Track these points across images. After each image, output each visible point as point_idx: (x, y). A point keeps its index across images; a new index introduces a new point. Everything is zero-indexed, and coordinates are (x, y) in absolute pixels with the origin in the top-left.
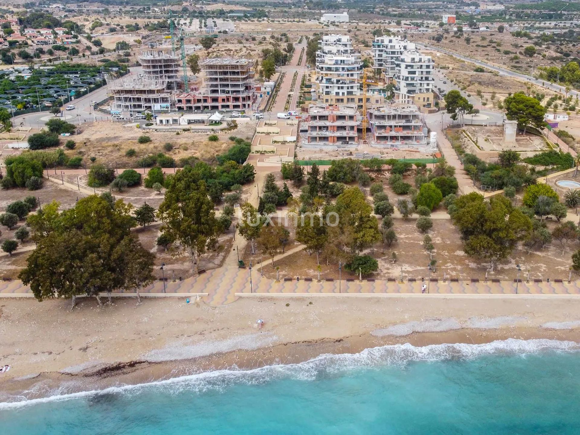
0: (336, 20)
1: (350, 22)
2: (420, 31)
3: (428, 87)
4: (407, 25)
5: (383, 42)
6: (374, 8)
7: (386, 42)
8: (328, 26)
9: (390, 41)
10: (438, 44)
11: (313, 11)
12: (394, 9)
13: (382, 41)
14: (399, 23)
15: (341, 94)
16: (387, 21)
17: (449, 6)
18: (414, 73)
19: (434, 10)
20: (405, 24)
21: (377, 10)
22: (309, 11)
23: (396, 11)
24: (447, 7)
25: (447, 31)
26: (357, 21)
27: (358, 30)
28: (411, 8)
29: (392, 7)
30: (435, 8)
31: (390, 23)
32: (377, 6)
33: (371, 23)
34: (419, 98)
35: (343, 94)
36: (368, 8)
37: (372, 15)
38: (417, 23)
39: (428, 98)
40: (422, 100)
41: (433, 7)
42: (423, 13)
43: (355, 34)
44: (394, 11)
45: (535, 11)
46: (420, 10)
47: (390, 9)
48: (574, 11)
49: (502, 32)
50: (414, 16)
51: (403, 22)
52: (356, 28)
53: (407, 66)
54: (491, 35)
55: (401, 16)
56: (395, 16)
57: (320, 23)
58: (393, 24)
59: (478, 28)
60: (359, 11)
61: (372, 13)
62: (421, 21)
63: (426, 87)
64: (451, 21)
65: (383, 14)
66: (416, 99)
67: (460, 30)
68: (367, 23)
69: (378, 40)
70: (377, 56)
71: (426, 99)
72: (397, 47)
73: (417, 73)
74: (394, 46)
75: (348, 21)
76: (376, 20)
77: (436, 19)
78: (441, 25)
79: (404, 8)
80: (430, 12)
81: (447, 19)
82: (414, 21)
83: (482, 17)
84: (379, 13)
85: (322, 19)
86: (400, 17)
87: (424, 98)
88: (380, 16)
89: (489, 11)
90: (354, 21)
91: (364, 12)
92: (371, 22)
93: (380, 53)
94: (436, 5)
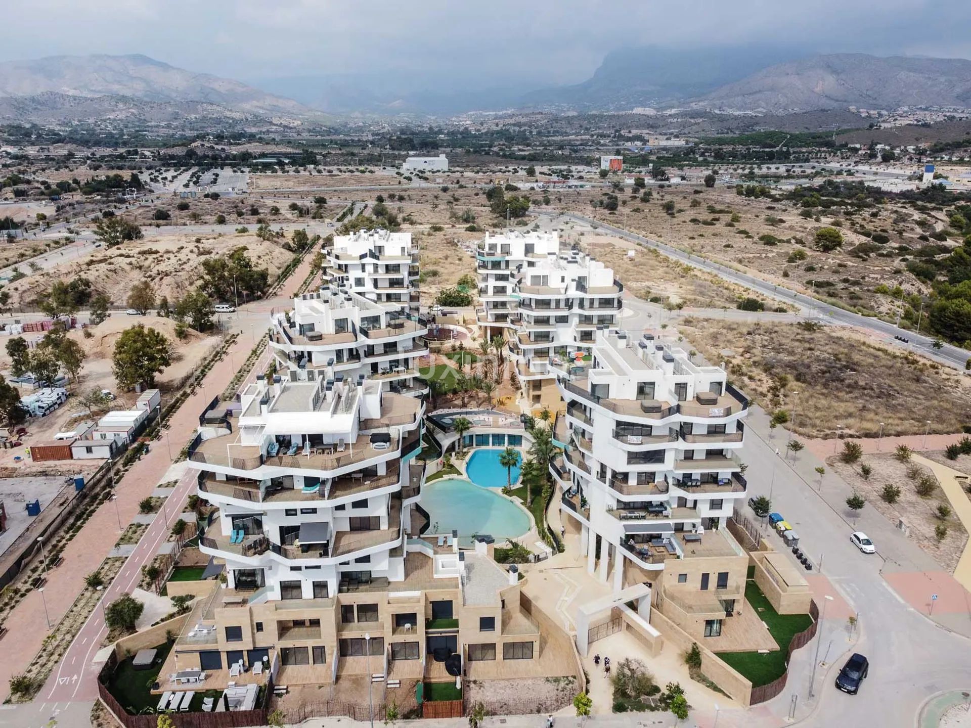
0: (428, 167)
1: (449, 170)
2: (570, 187)
3: (714, 514)
4: (545, 174)
5: (508, 253)
6: (491, 146)
7: (517, 253)
8: (409, 179)
9: (529, 249)
10: (612, 217)
11: (396, 152)
12: (520, 147)
13: (506, 249)
14: (531, 172)
15: (307, 591)
16: (511, 168)
17: (602, 142)
18: (657, 456)
19: (581, 147)
20: (541, 173)
21: (495, 149)
22: (391, 152)
23: (524, 151)
24: (599, 143)
25: (617, 186)
26: (462, 169)
27: (461, 187)
28: (544, 145)
29: (517, 144)
30: (581, 145)
31: (516, 171)
32: (496, 143)
33: (484, 173)
34: (683, 577)
35: (320, 587)
36: (482, 146)
37: (487, 158)
38: (561, 171)
39: (723, 579)
40: (694, 583)
41: (578, 143)
42: (567, 152)
43: (453, 196)
44: (520, 150)
45: (739, 147)
46: (561, 148)
47: (515, 148)
48: (801, 146)
49: (712, 186)
50: (553, 159)
51: (538, 169)
52: (458, 182)
53: (623, 430)
54: (696, 192)
55: (533, 158)
56: (523, 158)
57: (398, 173)
58: (522, 173)
59: (668, 179)
60: (468, 152)
61: (487, 153)
62: (565, 167)
63: (705, 511)
64: (616, 166)
65: (504, 156)
66: (669, 582)
67: (640, 184)
68: (477, 172)
69: (493, 247)
70: (491, 291)
71: (713, 581)
72: (554, 282)
73: (669, 457)
74: (545, 277)
75: (446, 168)
76: (493, 167)
77: (588, 162)
78: (604, 174)
79: (535, 145)
80: (576, 151)
81: (608, 164)
82: (554, 167)
83: (658, 158)
84: (497, 154)
85: (405, 166)
86: (532, 160)
87: (705, 577)
88: (500, 159)
89: (665, 149)
90: (458, 169)
91: (475, 152)
92: (484, 169)
93: (501, 284)
94: (582, 140)
